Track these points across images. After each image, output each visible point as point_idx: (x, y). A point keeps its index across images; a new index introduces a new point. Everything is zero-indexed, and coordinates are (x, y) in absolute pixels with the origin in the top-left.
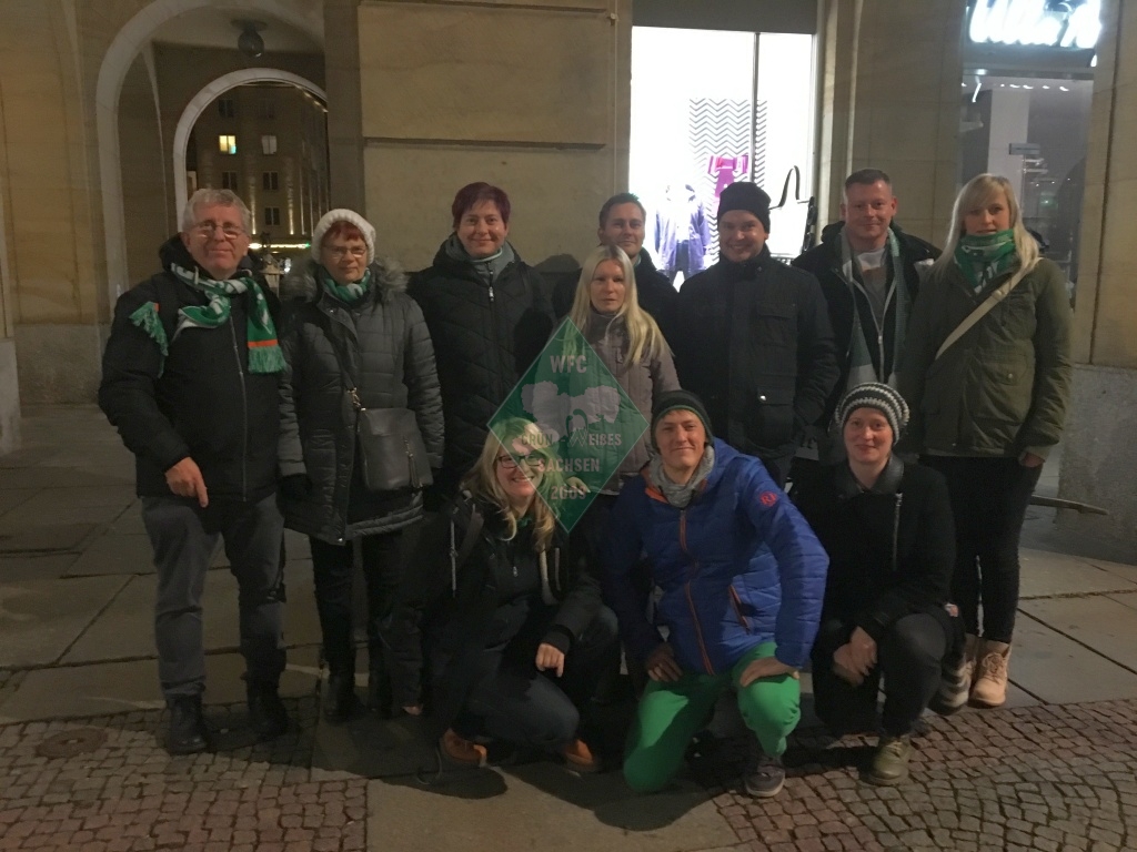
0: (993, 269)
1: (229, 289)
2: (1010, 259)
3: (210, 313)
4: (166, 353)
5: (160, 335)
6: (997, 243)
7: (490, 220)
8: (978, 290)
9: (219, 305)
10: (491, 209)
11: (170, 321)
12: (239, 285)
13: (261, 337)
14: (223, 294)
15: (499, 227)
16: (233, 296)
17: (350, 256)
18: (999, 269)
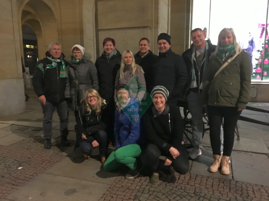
0: (227, 54)
1: (57, 61)
2: (233, 51)
3: (52, 66)
4: (44, 73)
5: (43, 70)
6: (228, 47)
7: (110, 45)
8: (223, 60)
9: (53, 64)
10: (110, 43)
11: (44, 67)
12: (59, 61)
13: (63, 71)
14: (56, 62)
15: (112, 47)
16: (58, 63)
17: (77, 54)
18: (229, 54)
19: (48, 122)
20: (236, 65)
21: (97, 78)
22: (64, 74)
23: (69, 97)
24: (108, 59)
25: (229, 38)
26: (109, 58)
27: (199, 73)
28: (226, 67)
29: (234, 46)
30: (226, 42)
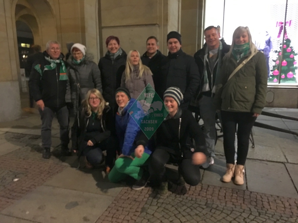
0: (242, 55)
2: (248, 52)
3: (50, 67)
4: (42, 75)
5: (40, 71)
6: (243, 47)
7: (115, 44)
8: (238, 61)
9: (52, 65)
10: (114, 41)
11: (42, 68)
12: (58, 61)
13: (63, 72)
14: (54, 63)
15: (117, 46)
16: (57, 63)
18: (244, 55)
19: (47, 129)
20: (252, 67)
21: (100, 81)
22: (64, 77)
23: (70, 101)
24: (112, 60)
25: (244, 37)
26: (114, 59)
27: (212, 75)
28: (241, 69)
29: (249, 46)
30: (241, 42)
